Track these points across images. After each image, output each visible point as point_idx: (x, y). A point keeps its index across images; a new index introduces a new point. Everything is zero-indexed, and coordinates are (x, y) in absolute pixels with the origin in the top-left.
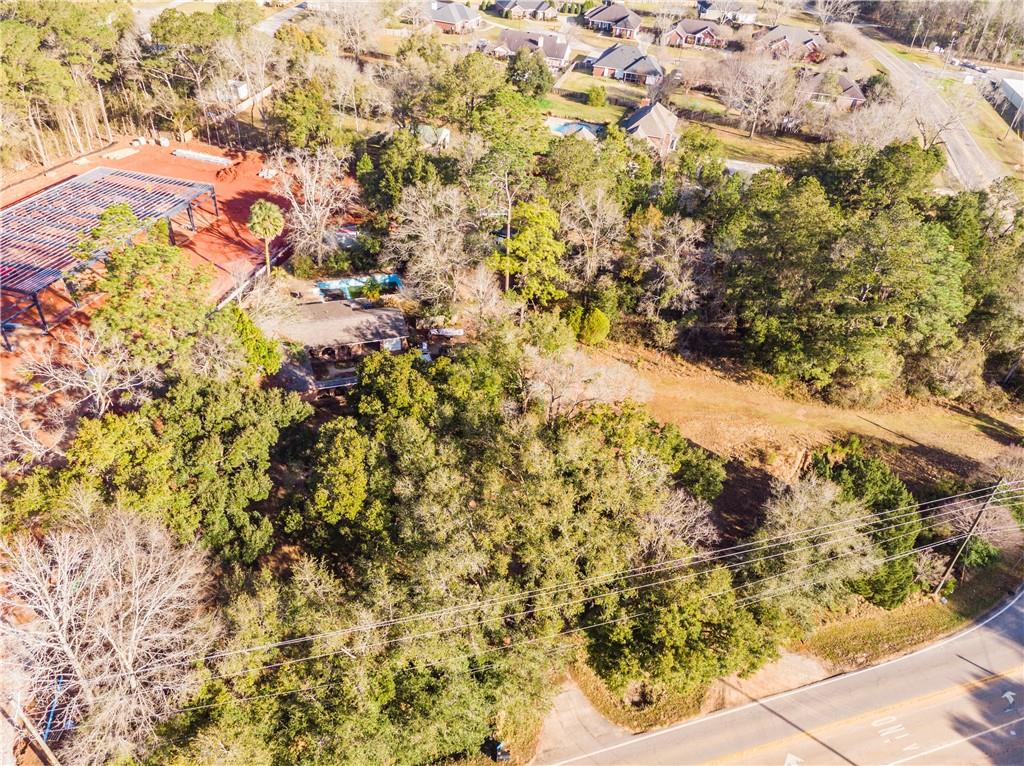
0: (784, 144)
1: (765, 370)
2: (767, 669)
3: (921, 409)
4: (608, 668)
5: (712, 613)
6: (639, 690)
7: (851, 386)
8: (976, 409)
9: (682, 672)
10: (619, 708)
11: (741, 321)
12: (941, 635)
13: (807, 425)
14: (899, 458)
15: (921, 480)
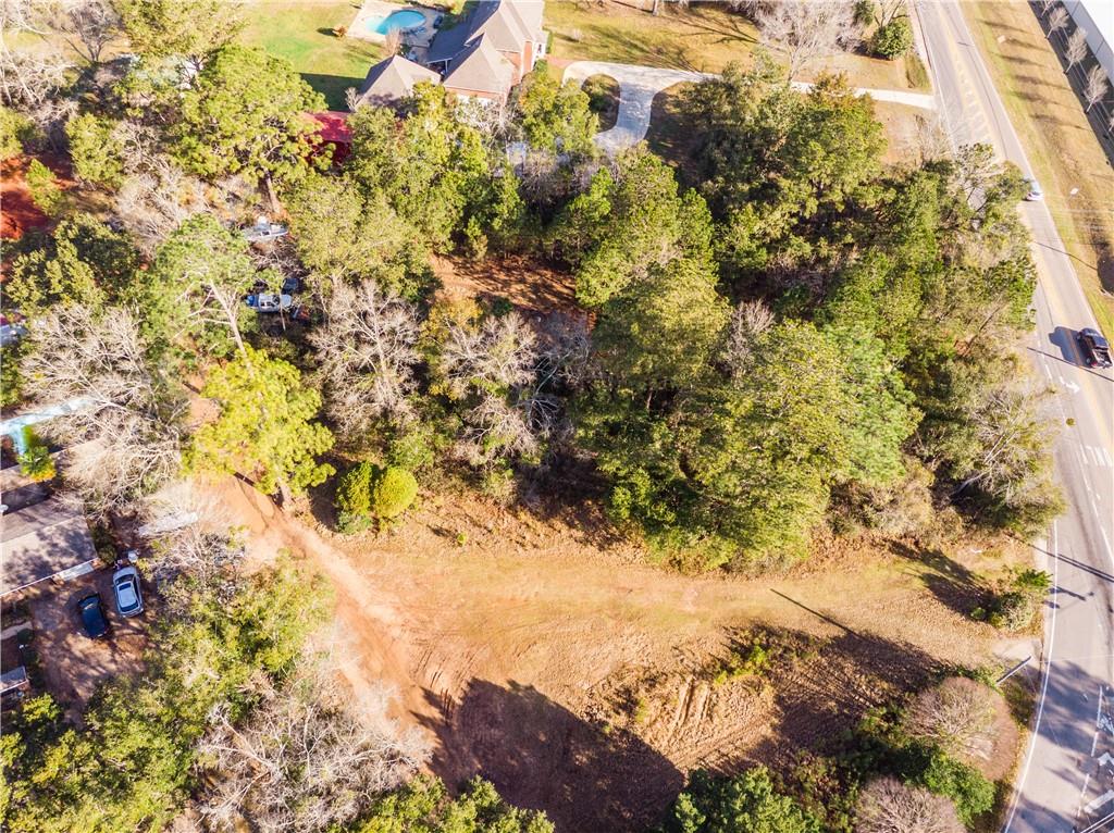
8: (922, 545)
13: (698, 622)
14: (818, 664)
15: (845, 706)
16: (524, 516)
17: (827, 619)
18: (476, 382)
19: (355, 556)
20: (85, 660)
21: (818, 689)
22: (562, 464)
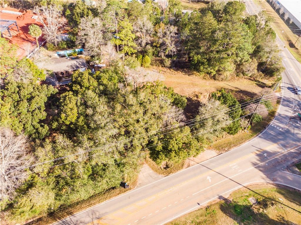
0: (200, 5)
1: (197, 71)
2: (201, 154)
3: (241, 80)
4: (156, 158)
5: (185, 140)
6: (166, 164)
7: (221, 74)
8: (255, 79)
9: (177, 157)
10: (160, 170)
11: (189, 58)
12: (247, 141)
13: (210, 87)
14: (235, 94)
17: (237, 88)
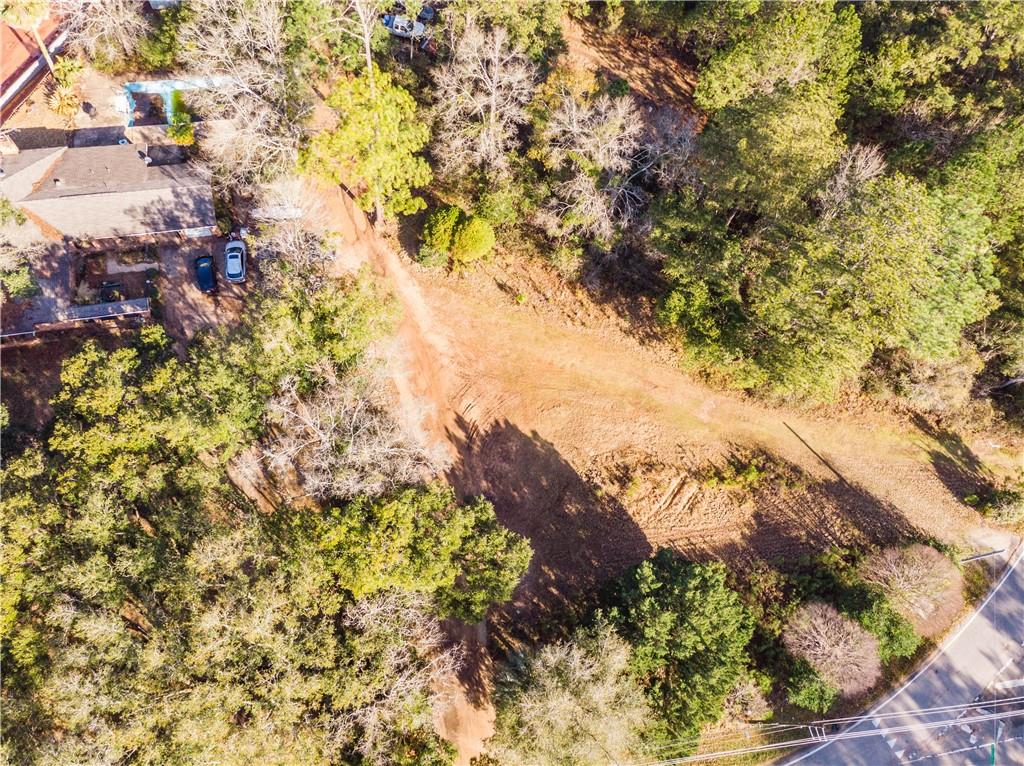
3: (871, 416)
8: (943, 425)
13: (707, 430)
14: (803, 498)
15: (813, 538)
16: (581, 295)
17: (826, 463)
18: (574, 157)
19: (427, 286)
20: (194, 307)
21: (794, 516)
22: (630, 256)
